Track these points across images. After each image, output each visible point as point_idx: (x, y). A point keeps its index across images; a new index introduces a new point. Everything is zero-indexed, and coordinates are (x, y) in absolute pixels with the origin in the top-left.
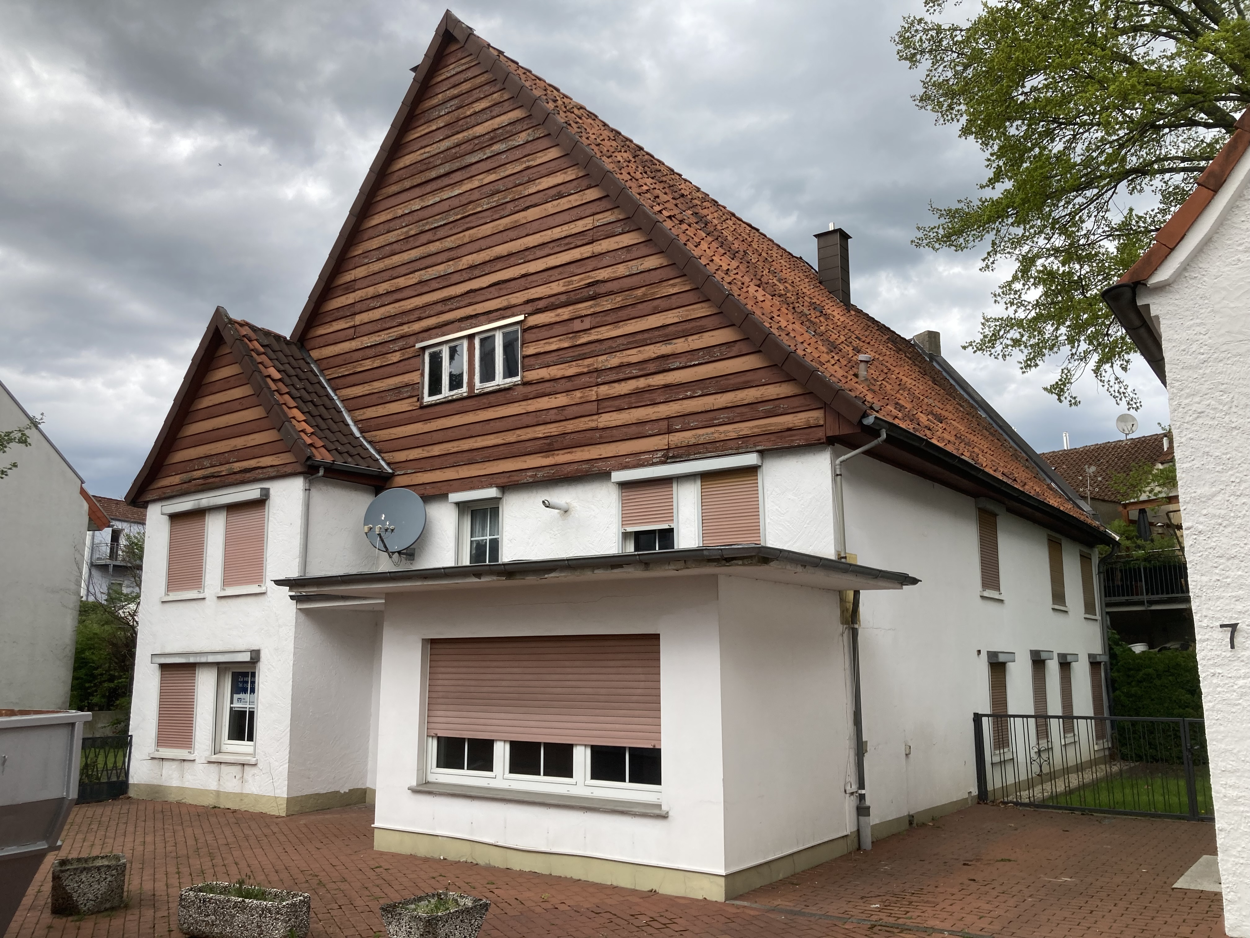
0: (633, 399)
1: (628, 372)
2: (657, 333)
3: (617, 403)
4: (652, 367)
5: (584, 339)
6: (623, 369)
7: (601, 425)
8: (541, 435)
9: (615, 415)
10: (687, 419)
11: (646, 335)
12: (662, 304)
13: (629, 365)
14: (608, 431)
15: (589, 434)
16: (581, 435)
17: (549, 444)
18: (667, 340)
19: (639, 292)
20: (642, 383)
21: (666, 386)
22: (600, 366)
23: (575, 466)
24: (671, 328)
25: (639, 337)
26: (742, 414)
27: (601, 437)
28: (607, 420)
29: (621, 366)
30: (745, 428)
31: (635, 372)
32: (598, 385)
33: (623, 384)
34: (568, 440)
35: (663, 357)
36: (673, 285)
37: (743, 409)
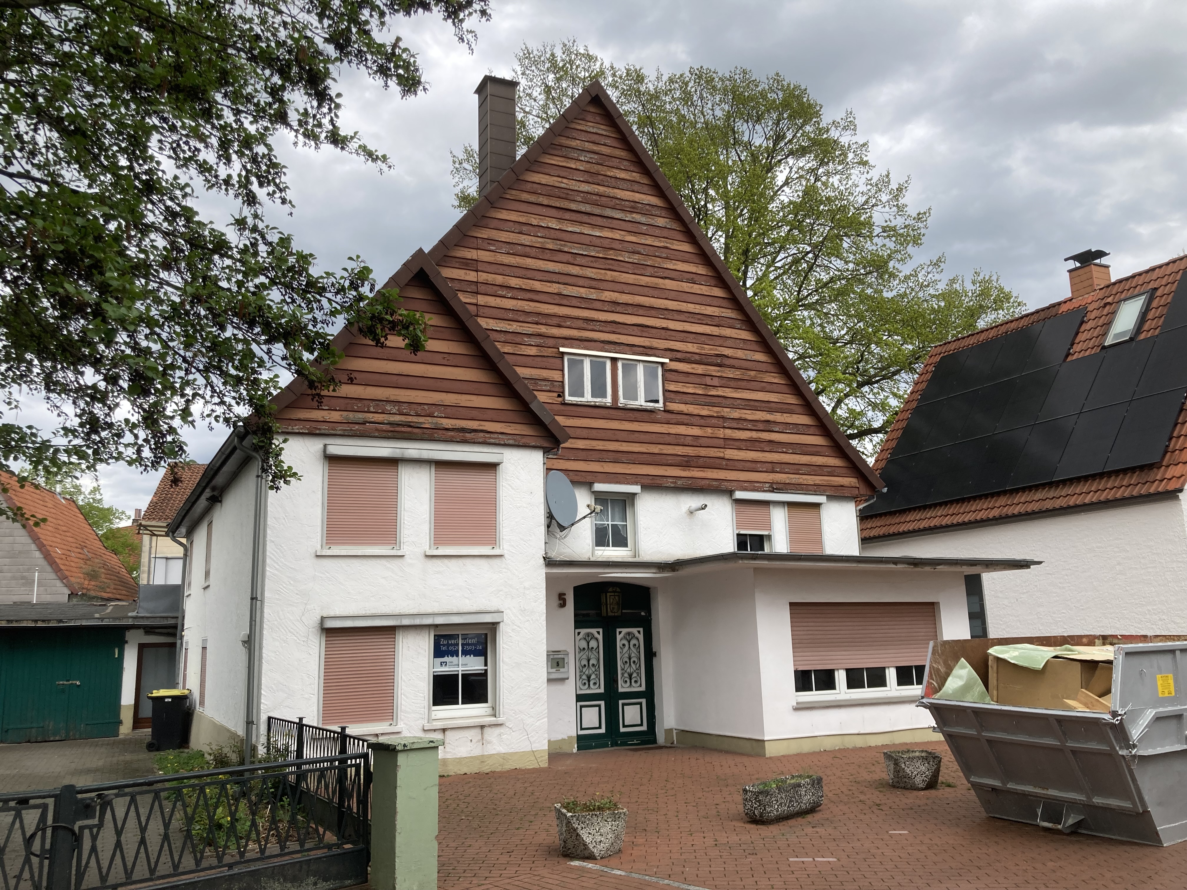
0: (748, 444)
1: (745, 425)
2: (764, 405)
3: (737, 444)
4: (761, 426)
5: (713, 392)
6: (741, 422)
7: (727, 457)
8: (680, 453)
9: (735, 452)
10: (783, 466)
11: (756, 404)
12: (769, 387)
13: (745, 420)
14: (731, 462)
15: (718, 461)
16: (712, 460)
17: (687, 462)
18: (770, 411)
19: (753, 373)
20: (754, 435)
21: (770, 441)
22: (725, 415)
23: (707, 482)
24: (773, 405)
25: (752, 403)
26: (814, 471)
27: (726, 465)
28: (730, 454)
29: (740, 419)
30: (818, 480)
31: (750, 426)
32: (724, 427)
33: (741, 432)
34: (701, 461)
35: (768, 421)
36: (774, 377)
37: (815, 468)
